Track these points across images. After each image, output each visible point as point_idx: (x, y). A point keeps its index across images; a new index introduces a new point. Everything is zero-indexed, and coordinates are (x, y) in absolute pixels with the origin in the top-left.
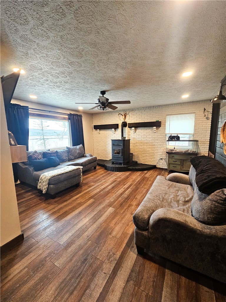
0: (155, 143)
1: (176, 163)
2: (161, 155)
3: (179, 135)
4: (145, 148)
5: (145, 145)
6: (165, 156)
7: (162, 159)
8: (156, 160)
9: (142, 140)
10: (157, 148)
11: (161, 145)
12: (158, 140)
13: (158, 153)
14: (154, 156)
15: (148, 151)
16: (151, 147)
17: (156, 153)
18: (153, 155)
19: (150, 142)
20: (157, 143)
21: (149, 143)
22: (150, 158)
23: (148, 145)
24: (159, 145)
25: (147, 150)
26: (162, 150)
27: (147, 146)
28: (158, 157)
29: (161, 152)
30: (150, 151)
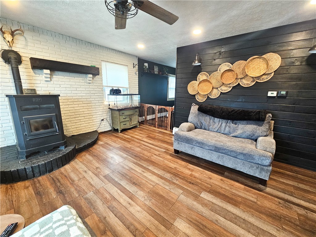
0: (91, 99)
1: (126, 120)
2: (101, 115)
3: (120, 89)
4: (76, 108)
5: (75, 103)
6: (107, 116)
7: (103, 120)
8: (96, 123)
9: (69, 95)
10: (96, 107)
11: (100, 102)
12: (96, 94)
13: (97, 114)
14: (93, 119)
15: (83, 113)
16: (86, 105)
17: (95, 114)
18: (91, 117)
19: (83, 97)
20: (94, 99)
21: (82, 100)
22: (86, 122)
23: (81, 103)
24: (98, 102)
25: (81, 110)
26: (102, 108)
27: (80, 105)
28: (98, 118)
29: (101, 111)
30: (85, 113)
